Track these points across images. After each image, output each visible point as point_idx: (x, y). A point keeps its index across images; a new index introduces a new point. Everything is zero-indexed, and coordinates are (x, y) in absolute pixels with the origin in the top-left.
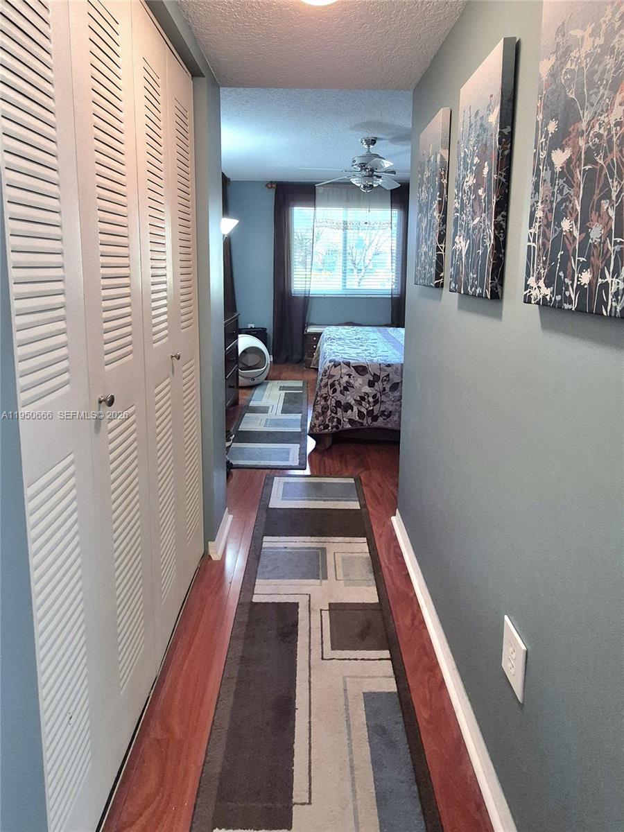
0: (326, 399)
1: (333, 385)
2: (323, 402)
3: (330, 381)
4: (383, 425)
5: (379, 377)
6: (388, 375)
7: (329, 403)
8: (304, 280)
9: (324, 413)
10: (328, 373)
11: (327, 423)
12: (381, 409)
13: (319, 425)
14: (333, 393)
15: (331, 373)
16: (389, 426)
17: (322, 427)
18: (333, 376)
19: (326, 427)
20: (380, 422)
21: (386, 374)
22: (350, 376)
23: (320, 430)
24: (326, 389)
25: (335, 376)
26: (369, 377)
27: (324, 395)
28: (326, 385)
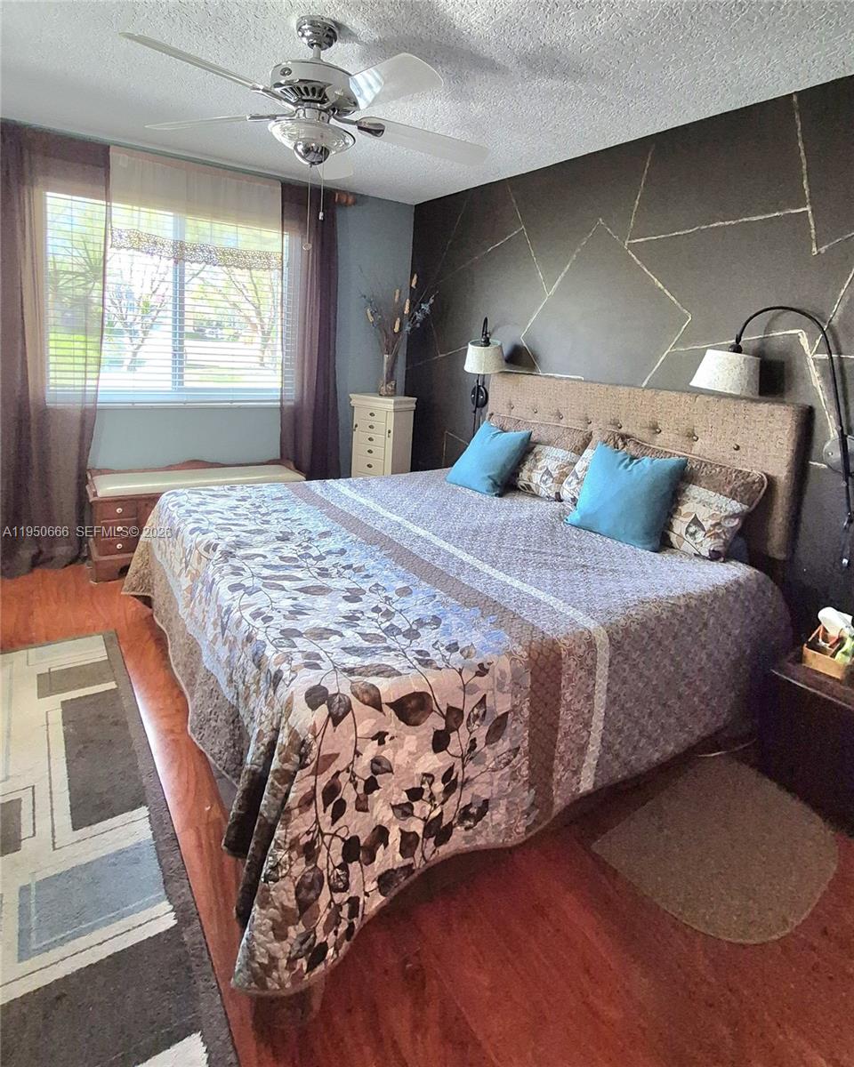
0: (309, 852)
1: (332, 791)
2: (299, 867)
3: (323, 781)
4: (464, 846)
5: (462, 711)
6: (483, 700)
7: (322, 861)
8: (82, 368)
9: (305, 906)
10: (313, 755)
11: (320, 938)
12: (462, 804)
13: (292, 961)
14: (335, 818)
15: (325, 752)
16: (480, 842)
17: (303, 963)
18: (333, 757)
19: (317, 954)
20: (458, 840)
21: (478, 697)
22: (380, 737)
23: (297, 978)
24: (310, 815)
25: (337, 755)
26: (435, 722)
27: (305, 840)
28: (308, 801)
